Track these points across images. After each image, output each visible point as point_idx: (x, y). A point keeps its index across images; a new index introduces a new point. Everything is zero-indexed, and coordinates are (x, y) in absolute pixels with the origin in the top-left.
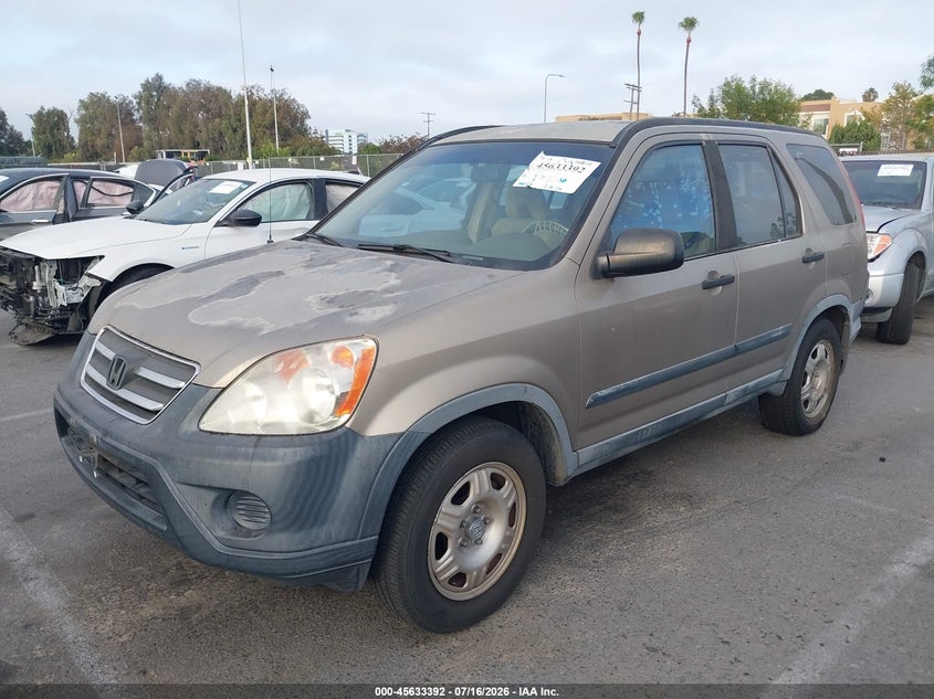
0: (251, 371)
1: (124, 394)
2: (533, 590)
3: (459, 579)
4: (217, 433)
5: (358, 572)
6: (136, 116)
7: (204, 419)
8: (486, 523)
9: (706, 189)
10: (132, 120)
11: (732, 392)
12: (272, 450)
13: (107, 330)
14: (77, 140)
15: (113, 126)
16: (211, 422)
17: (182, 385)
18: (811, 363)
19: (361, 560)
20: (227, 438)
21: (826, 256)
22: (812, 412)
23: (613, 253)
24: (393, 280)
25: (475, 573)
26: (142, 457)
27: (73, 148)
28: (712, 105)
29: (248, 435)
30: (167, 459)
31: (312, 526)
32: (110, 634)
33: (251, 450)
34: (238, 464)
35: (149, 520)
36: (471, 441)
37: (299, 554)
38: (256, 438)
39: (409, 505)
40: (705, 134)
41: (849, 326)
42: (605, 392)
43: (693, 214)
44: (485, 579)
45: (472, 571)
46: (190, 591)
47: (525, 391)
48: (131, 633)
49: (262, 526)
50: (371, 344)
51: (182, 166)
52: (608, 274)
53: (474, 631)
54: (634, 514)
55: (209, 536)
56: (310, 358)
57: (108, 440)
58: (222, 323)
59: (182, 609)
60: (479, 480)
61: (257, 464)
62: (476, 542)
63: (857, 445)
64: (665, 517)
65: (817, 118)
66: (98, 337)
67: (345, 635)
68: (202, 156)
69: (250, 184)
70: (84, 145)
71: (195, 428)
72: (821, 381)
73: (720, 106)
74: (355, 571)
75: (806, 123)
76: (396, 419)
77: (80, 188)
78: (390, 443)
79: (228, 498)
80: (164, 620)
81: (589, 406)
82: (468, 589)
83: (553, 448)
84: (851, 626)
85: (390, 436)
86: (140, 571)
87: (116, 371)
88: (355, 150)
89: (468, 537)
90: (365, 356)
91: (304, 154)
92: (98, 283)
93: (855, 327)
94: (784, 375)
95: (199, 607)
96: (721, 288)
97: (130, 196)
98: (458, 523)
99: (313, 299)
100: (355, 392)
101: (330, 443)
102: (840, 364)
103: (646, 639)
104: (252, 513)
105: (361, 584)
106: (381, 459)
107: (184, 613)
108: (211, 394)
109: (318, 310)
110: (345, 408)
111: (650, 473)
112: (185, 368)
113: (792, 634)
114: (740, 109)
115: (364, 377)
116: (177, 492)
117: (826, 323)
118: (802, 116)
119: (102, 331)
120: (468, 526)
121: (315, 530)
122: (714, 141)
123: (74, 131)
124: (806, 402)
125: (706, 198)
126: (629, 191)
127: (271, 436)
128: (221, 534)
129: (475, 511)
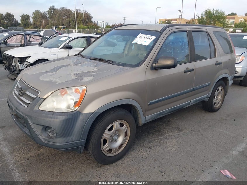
0: (52, 94)
1: (22, 98)
2: (132, 153)
3: (110, 150)
4: (43, 111)
5: (81, 149)
6: (47, 17)
7: (40, 107)
8: (119, 136)
9: (187, 44)
10: (46, 18)
11: (193, 101)
12: (57, 116)
13: (21, 80)
14: (32, 23)
15: (41, 19)
16: (42, 107)
17: (36, 97)
18: (216, 93)
19: (82, 146)
20: (45, 112)
21: (222, 63)
22: (217, 106)
23: (157, 63)
24: (95, 69)
25: (115, 149)
26: (25, 116)
27: (31, 25)
28: (202, 16)
29: (51, 112)
30: (30, 117)
31: (68, 136)
32: (19, 160)
33: (51, 116)
34: (48, 119)
35: (27, 132)
36: (113, 115)
37: (64, 144)
38: (53, 113)
39: (95, 132)
40: (188, 28)
41: (229, 83)
42: (154, 101)
43: (183, 51)
44: (118, 151)
45: (114, 148)
46: (41, 150)
47: (130, 101)
48: (25, 160)
49: (55, 136)
50: (85, 88)
51: (55, 32)
52: (155, 69)
53: (114, 164)
54: (163, 133)
55: (41, 138)
56: (68, 91)
57: (17, 110)
58: (47, 80)
59: (39, 154)
60: (116, 125)
61: (53, 119)
62: (115, 141)
63: (228, 116)
64: (171, 134)
65: (231, 21)
66: (18, 81)
67: (80, 164)
68: (64, 28)
69: (70, 38)
70: (34, 24)
71: (38, 109)
72: (219, 98)
73: (204, 17)
74: (80, 149)
75: (228, 22)
76: (92, 108)
77: (28, 37)
78: (89, 115)
79: (46, 128)
80: (34, 157)
81: (149, 105)
82: (112, 153)
83: (138, 116)
84: (218, 168)
85: (90, 113)
86: (30, 143)
87: (21, 91)
88: (105, 27)
89: (113, 140)
90: (83, 91)
91: (91, 28)
92: (29, 64)
93: (230, 82)
94: (208, 96)
95: (43, 154)
96: (190, 72)
97: (41, 39)
98: (110, 136)
99: (72, 74)
100: (80, 101)
101: (72, 115)
102: (225, 93)
103: (160, 169)
104: (52, 132)
105: (82, 152)
106: (87, 119)
107: (39, 155)
108: (42, 100)
109: (73, 77)
110: (77, 105)
111: (169, 121)
112: (36, 92)
113: (201, 169)
114: (209, 18)
115: (83, 97)
116: (33, 126)
117: (222, 82)
118: (227, 20)
119: (19, 80)
120: (113, 137)
121: (68, 138)
122: (190, 31)
123: (31, 20)
124: (215, 103)
125: (187, 47)
126: (164, 45)
127: (57, 112)
128: (44, 137)
129: (115, 133)
